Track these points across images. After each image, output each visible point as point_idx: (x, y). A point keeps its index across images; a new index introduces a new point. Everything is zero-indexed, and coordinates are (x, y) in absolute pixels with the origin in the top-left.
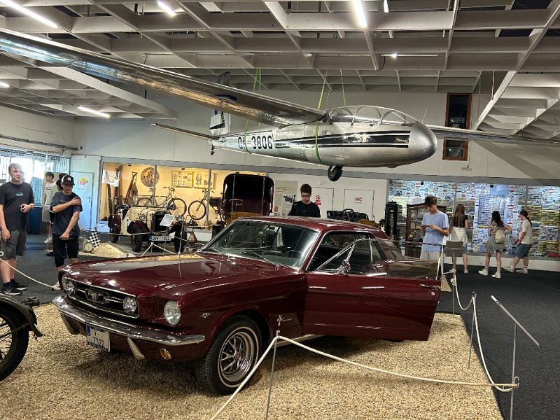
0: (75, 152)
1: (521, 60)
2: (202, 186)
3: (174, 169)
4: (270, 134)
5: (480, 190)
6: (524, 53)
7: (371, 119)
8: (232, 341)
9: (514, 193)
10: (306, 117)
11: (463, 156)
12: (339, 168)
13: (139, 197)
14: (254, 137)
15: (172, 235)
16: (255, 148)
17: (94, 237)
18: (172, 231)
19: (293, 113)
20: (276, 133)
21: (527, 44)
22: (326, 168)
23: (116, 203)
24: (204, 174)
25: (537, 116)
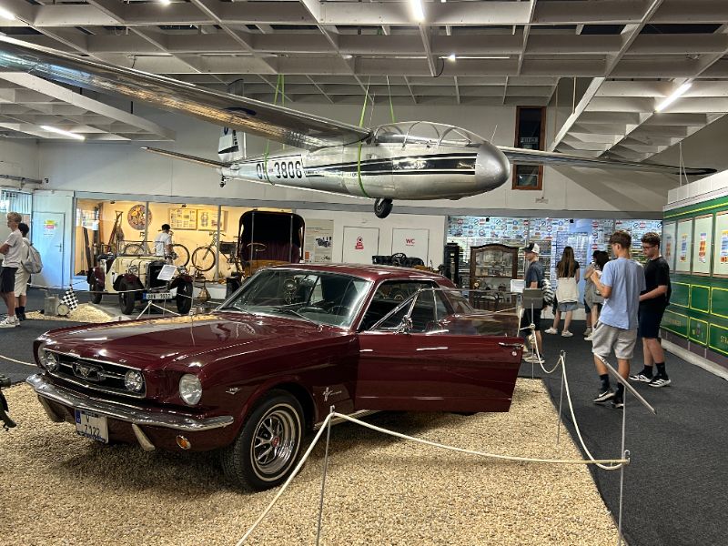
0: (38, 186)
1: (611, 64)
2: (210, 227)
3: (170, 206)
4: (298, 159)
5: (557, 226)
6: (614, 55)
7: (428, 140)
8: (267, 422)
9: (599, 228)
10: (345, 137)
11: (537, 185)
12: (388, 201)
13: (126, 243)
14: (277, 164)
15: (174, 292)
16: (279, 177)
17: (69, 296)
18: (172, 287)
19: (327, 132)
20: (306, 157)
21: (618, 43)
22: (373, 201)
23: (95, 253)
24: (211, 213)
25: (627, 133)
